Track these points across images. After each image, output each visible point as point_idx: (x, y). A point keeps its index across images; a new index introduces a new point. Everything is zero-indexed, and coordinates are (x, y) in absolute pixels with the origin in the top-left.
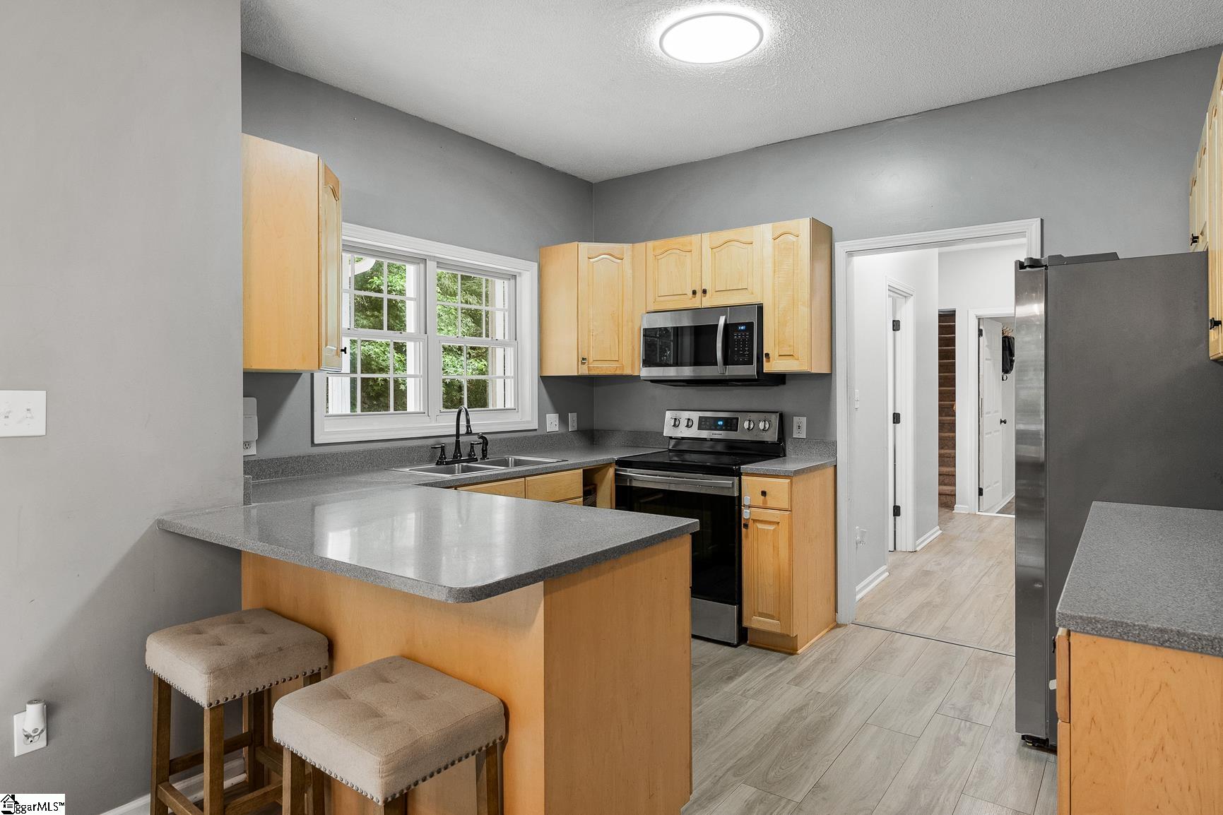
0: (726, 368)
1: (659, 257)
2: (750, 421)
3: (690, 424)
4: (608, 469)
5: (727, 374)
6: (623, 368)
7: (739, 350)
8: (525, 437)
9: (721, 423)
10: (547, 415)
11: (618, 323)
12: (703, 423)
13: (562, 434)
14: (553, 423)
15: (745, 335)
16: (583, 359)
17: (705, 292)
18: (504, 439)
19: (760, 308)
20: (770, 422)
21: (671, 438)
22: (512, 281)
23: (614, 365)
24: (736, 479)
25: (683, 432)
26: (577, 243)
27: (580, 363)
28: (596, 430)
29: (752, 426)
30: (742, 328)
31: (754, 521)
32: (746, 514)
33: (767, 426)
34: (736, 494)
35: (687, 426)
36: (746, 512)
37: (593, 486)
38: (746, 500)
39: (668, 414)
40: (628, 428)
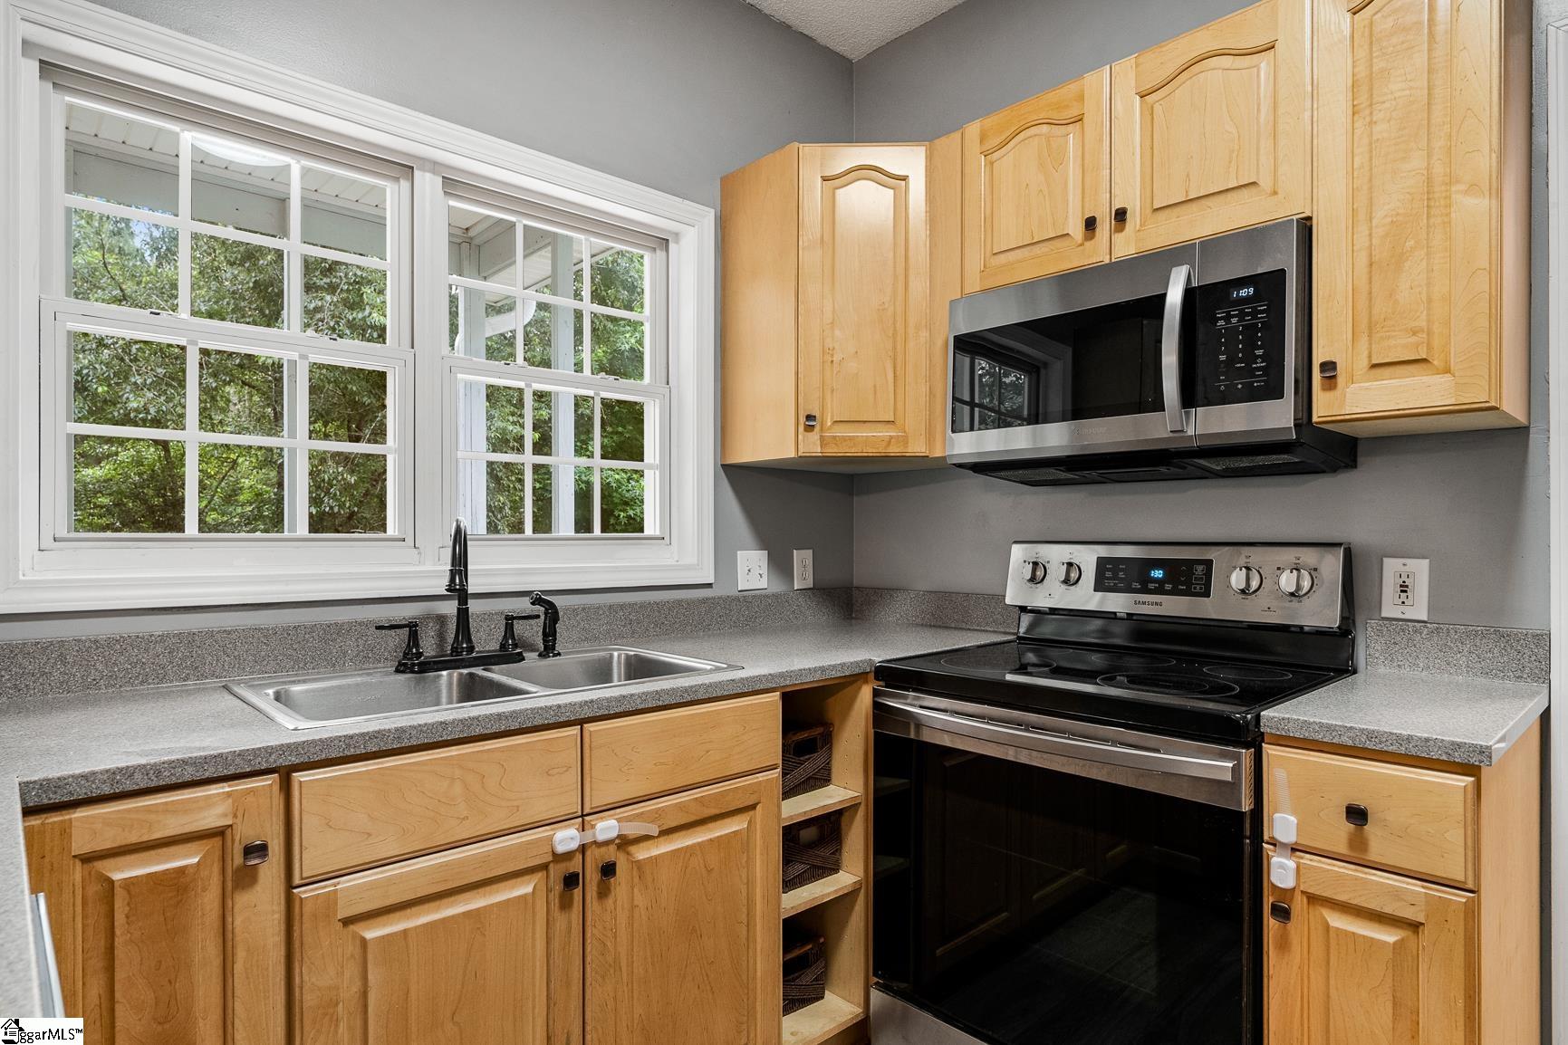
0: (1187, 414)
1: (996, 155)
2: (1248, 569)
3: (1074, 575)
4: (860, 688)
5: (1190, 432)
6: (905, 440)
7: (1232, 360)
8: (679, 602)
9: (1158, 574)
10: (739, 552)
11: (895, 330)
12: (1109, 575)
13: (776, 596)
14: (752, 570)
15: (1254, 313)
16: (810, 418)
17: (1121, 215)
18: (622, 607)
19: (1305, 229)
20: (1314, 571)
21: (1023, 609)
22: (661, 254)
23: (885, 432)
24: (1246, 755)
25: (1052, 595)
26: (796, 144)
27: (801, 428)
28: (857, 588)
29: (1255, 584)
30: (1243, 293)
31: (1313, 899)
32: (1281, 871)
33: (1306, 584)
34: (1246, 805)
35: (1066, 581)
36: (1282, 866)
37: (820, 730)
38: (1282, 824)
39: (1018, 552)
40: (923, 585)
